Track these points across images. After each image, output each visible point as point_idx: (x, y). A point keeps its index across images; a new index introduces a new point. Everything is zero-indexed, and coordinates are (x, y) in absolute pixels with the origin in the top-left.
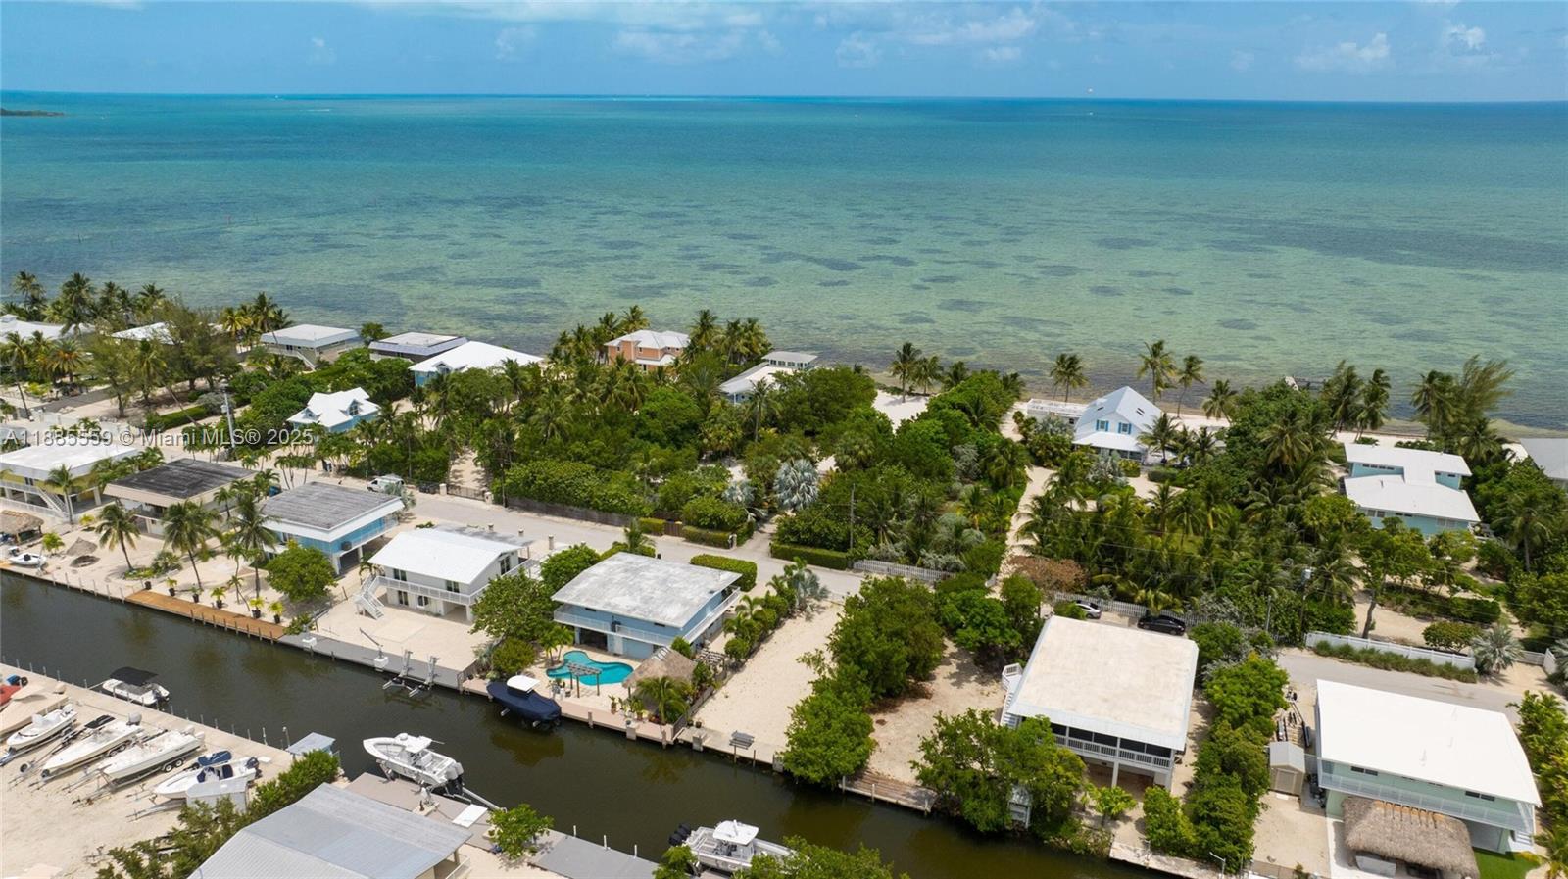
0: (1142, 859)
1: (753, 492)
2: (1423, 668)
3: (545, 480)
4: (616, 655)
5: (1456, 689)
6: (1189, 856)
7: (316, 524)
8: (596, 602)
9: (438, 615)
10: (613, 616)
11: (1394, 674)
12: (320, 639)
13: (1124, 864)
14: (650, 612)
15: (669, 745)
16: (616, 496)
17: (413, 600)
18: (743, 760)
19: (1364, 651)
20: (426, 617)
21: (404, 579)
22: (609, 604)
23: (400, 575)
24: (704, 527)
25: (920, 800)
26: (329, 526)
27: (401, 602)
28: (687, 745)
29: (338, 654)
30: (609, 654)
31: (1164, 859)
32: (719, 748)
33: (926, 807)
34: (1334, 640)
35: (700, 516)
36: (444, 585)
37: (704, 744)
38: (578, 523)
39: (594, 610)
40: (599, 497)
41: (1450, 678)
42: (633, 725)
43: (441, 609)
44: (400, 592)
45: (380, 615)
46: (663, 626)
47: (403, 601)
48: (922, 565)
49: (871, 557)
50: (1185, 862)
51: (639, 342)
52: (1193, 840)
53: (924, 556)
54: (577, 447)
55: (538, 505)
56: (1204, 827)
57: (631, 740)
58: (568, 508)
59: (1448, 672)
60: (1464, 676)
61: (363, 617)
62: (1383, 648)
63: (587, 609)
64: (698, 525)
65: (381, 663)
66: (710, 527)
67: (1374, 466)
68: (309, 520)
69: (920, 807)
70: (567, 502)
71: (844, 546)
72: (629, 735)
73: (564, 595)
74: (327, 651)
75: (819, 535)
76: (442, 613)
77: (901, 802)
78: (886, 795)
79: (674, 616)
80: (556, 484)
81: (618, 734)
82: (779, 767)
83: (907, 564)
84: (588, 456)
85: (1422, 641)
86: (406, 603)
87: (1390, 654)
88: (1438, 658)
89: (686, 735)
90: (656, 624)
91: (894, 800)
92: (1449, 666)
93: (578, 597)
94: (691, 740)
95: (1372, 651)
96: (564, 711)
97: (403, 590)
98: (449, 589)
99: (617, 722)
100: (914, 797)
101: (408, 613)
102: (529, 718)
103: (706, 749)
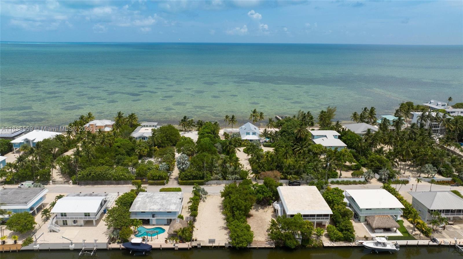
0: (332, 244)
1: (168, 166)
2: (355, 183)
3: (95, 173)
4: (153, 225)
5: (364, 186)
6: (342, 241)
7: (19, 203)
8: (146, 210)
9: (81, 226)
10: (152, 212)
11: (350, 186)
12: (40, 244)
13: (328, 247)
14: (166, 208)
15: (190, 248)
16: (122, 175)
17: (70, 222)
18: (215, 247)
19: (341, 181)
20: (77, 227)
21: (66, 216)
22: (150, 209)
23: (63, 215)
24: (156, 180)
25: (271, 244)
26: (26, 203)
27: (64, 224)
28: (196, 247)
29: (51, 248)
30: (151, 225)
31: (336, 243)
32: (206, 245)
33: (274, 246)
34: (335, 180)
35: (154, 177)
36: (84, 215)
37: (201, 245)
38: (108, 186)
39: (145, 212)
40: (116, 176)
41: (361, 184)
42: (176, 245)
43: (82, 223)
44: (63, 221)
45: (59, 230)
46: (171, 212)
47: (65, 224)
48: (228, 180)
49: (212, 180)
50: (341, 242)
51: (96, 124)
52: (342, 236)
53: (228, 177)
54: (101, 161)
55: (91, 182)
56: (345, 232)
57: (176, 250)
58: (103, 182)
59: (360, 183)
60: (364, 183)
61: (52, 233)
62: (345, 180)
63: (142, 212)
64: (153, 180)
65: (72, 247)
66: (158, 179)
67: (319, 136)
68: (14, 202)
69: (272, 246)
70: (103, 180)
71: (202, 178)
72: (176, 249)
73: (133, 209)
74: (47, 248)
75: (195, 176)
76: (83, 225)
77: (266, 247)
78: (261, 246)
79: (175, 208)
80: (99, 174)
81: (172, 249)
82: (227, 246)
83: (223, 180)
84: (105, 163)
85: (351, 176)
86: (67, 224)
87: (347, 181)
88: (357, 180)
89: (194, 244)
90: (168, 212)
91: (264, 247)
92: (360, 181)
93: (138, 209)
94: (197, 245)
95: (343, 181)
96: (153, 247)
97: (65, 220)
98: (86, 216)
99: (170, 245)
100: (269, 244)
101: (69, 227)
102: (141, 251)
103: (202, 246)
